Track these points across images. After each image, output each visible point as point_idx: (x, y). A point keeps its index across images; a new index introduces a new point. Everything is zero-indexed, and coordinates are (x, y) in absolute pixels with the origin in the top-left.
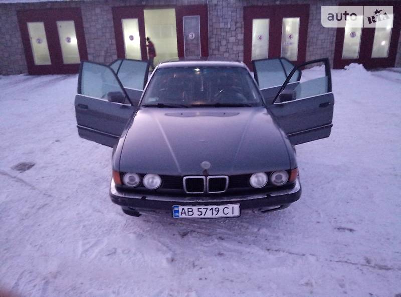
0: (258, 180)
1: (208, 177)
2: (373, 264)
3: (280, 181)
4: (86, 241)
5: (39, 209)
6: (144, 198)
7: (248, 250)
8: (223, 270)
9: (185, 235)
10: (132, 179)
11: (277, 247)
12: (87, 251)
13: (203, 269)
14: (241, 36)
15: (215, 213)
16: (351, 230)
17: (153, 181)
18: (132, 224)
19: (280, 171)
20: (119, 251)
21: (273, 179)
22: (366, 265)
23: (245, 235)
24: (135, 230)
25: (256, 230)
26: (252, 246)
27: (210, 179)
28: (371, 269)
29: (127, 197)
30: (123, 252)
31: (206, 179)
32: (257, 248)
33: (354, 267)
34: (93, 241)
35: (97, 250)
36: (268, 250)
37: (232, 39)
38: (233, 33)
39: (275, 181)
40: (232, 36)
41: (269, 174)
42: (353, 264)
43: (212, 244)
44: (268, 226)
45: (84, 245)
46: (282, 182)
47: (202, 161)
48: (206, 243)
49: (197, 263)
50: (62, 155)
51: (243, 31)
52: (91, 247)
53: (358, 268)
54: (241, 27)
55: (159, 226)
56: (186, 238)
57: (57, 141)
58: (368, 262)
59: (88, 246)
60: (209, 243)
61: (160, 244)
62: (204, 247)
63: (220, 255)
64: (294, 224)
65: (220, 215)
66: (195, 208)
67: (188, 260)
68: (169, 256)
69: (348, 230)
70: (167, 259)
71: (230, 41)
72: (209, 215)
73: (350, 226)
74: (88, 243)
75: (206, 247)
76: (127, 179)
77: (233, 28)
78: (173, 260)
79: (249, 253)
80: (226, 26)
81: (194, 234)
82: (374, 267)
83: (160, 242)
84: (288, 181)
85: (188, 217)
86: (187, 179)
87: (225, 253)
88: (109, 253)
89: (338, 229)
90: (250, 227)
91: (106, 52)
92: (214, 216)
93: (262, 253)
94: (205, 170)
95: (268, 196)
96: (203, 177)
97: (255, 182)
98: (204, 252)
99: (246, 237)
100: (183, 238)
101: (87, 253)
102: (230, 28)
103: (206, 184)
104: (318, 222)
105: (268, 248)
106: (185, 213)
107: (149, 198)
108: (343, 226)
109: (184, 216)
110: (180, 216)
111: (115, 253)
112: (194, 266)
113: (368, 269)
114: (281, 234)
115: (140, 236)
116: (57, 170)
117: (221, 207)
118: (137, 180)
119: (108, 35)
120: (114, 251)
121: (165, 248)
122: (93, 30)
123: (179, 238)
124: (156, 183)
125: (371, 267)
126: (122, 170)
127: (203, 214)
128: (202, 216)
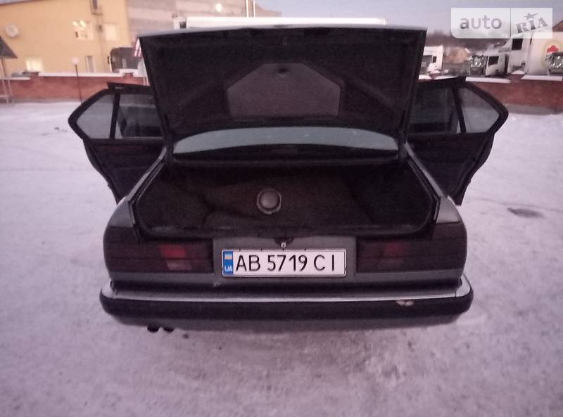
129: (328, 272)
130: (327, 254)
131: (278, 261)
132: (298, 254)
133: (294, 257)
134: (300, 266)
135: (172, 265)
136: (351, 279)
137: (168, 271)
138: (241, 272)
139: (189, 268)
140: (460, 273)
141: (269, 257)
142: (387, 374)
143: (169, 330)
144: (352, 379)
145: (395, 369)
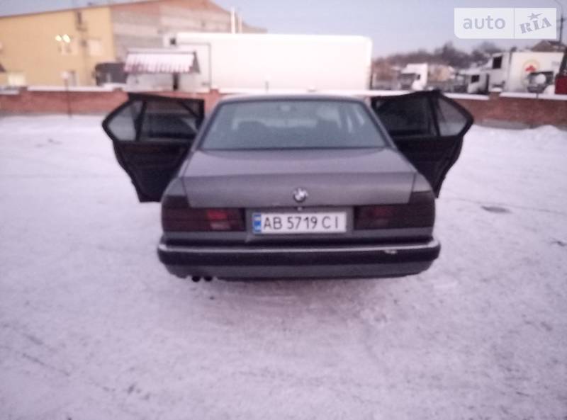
129: (333, 229)
130: (332, 216)
131: (295, 221)
132: (310, 216)
133: (307, 219)
134: (311, 225)
135: (215, 226)
136: (350, 235)
137: (211, 230)
138: (267, 230)
139: (228, 227)
140: (431, 231)
141: (289, 218)
142: (377, 320)
143: (208, 279)
144: (350, 323)
145: (384, 317)
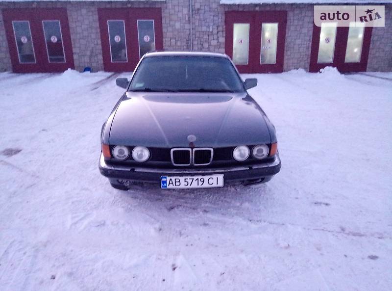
0: (241, 153)
1: (194, 150)
2: (347, 231)
3: (261, 155)
4: (75, 215)
5: (28, 188)
6: (133, 170)
7: (231, 220)
8: (208, 237)
9: (172, 209)
10: (121, 152)
11: (259, 219)
12: (76, 223)
13: (189, 237)
14: (222, 40)
15: (200, 183)
16: (327, 204)
17: (141, 154)
18: (120, 200)
19: (261, 145)
20: (108, 222)
21: (255, 152)
22: (341, 233)
23: (229, 208)
24: (123, 205)
25: (238, 204)
26: (235, 217)
27: (196, 151)
28: (345, 235)
29: (116, 169)
30: (112, 223)
31: (192, 151)
32: (241, 219)
33: (329, 233)
34: (82, 215)
35: (86, 222)
36: (251, 221)
37: (214, 43)
38: (215, 37)
39: (256, 155)
40: (214, 39)
41: (251, 148)
42: (329, 231)
43: (197, 216)
44: (250, 201)
45: (73, 218)
46: (264, 155)
47: (189, 135)
48: (191, 215)
49: (183, 232)
50: (49, 142)
51: (225, 35)
52: (81, 220)
53: (334, 235)
54: (223, 31)
55: (146, 202)
56: (172, 212)
57: (43, 130)
58: (343, 230)
59: (77, 219)
60: (195, 215)
61: (148, 217)
62: (190, 218)
63: (205, 225)
64: (274, 199)
65: (206, 185)
66: (182, 179)
67: (174, 229)
68: (157, 226)
69: (324, 204)
70: (155, 228)
71: (212, 44)
72: (195, 185)
73: (326, 201)
74: (78, 216)
75: (192, 218)
76: (116, 152)
77: (215, 31)
78: (160, 230)
79: (232, 223)
80: (208, 30)
81: (180, 208)
82: (348, 234)
83: (147, 214)
84: (269, 155)
85: (174, 187)
86: (174, 151)
87: (210, 223)
88: (98, 224)
89: (315, 203)
90: (233, 202)
91: (92, 52)
92: (200, 186)
93: (244, 223)
94: (192, 143)
95: (251, 168)
96: (190, 149)
97: (238, 155)
98: (191, 223)
99: (229, 210)
100: (170, 211)
101: (77, 225)
102: (212, 32)
103: (192, 156)
104: (297, 198)
105: (250, 219)
106: (172, 183)
107: (137, 170)
108: (319, 201)
109: (171, 186)
110: (168, 187)
111: (104, 224)
112: (181, 234)
113: (343, 236)
114: (262, 207)
115: (128, 210)
116: (45, 155)
117: (206, 178)
118: (126, 153)
119: (93, 36)
120: (102, 223)
121: (153, 220)
122: (79, 30)
123: (166, 211)
124: (145, 155)
125: (346, 234)
126: (111, 143)
127: (189, 184)
128: (189, 187)
